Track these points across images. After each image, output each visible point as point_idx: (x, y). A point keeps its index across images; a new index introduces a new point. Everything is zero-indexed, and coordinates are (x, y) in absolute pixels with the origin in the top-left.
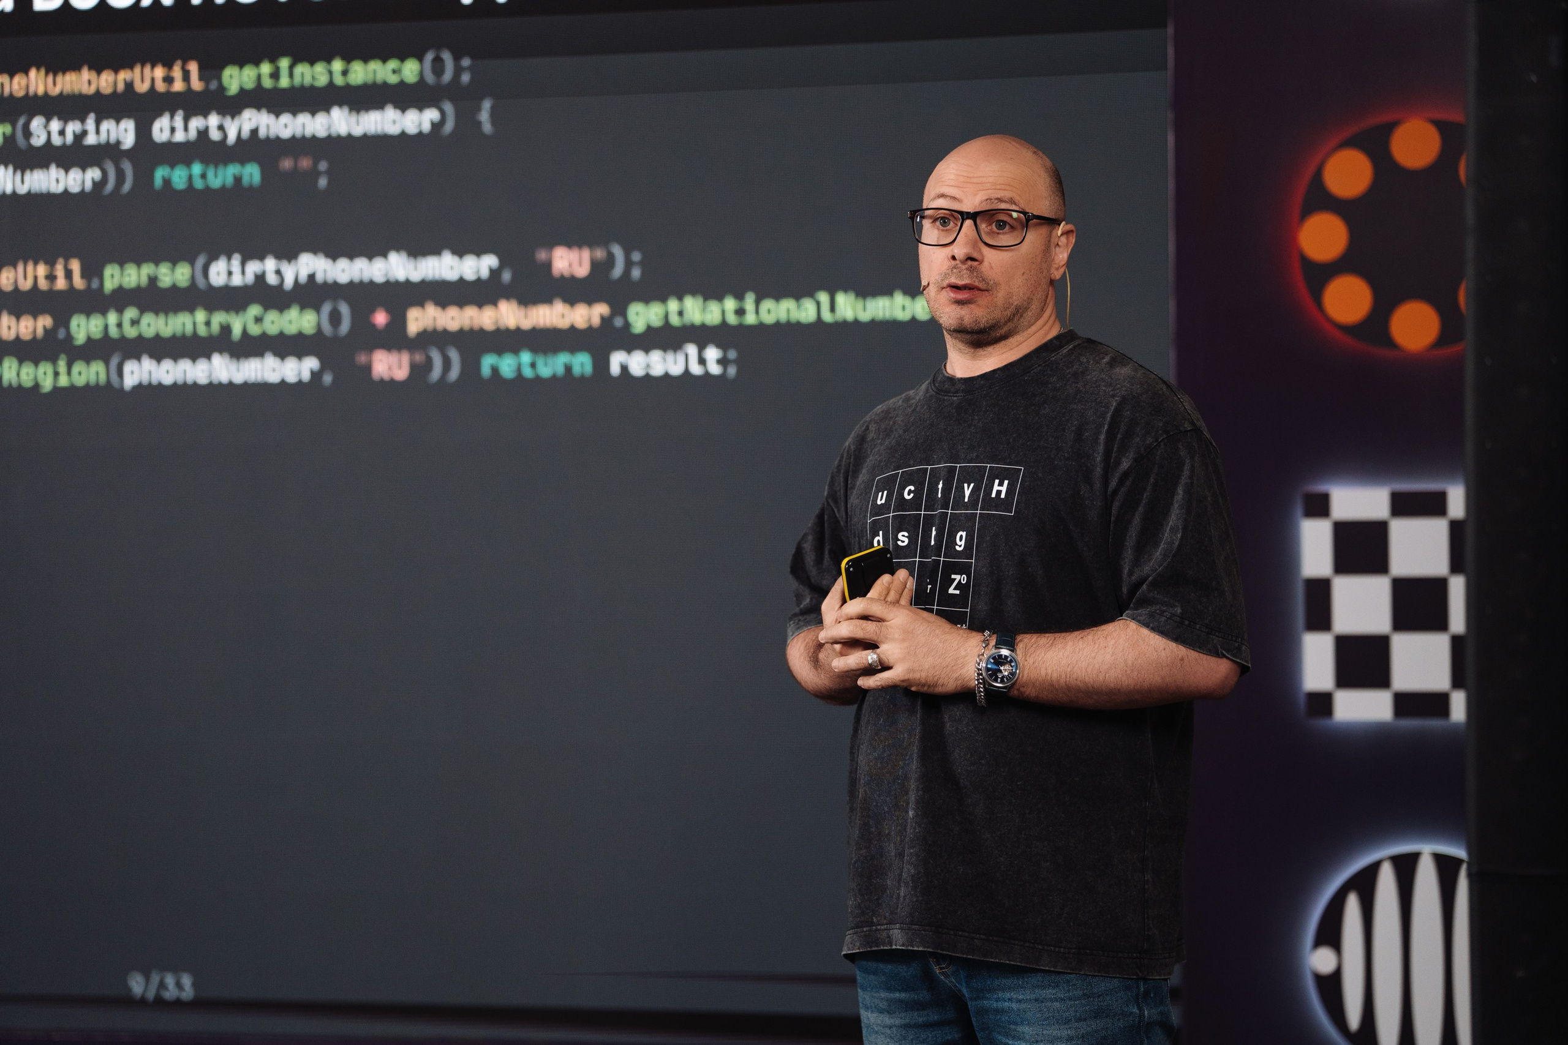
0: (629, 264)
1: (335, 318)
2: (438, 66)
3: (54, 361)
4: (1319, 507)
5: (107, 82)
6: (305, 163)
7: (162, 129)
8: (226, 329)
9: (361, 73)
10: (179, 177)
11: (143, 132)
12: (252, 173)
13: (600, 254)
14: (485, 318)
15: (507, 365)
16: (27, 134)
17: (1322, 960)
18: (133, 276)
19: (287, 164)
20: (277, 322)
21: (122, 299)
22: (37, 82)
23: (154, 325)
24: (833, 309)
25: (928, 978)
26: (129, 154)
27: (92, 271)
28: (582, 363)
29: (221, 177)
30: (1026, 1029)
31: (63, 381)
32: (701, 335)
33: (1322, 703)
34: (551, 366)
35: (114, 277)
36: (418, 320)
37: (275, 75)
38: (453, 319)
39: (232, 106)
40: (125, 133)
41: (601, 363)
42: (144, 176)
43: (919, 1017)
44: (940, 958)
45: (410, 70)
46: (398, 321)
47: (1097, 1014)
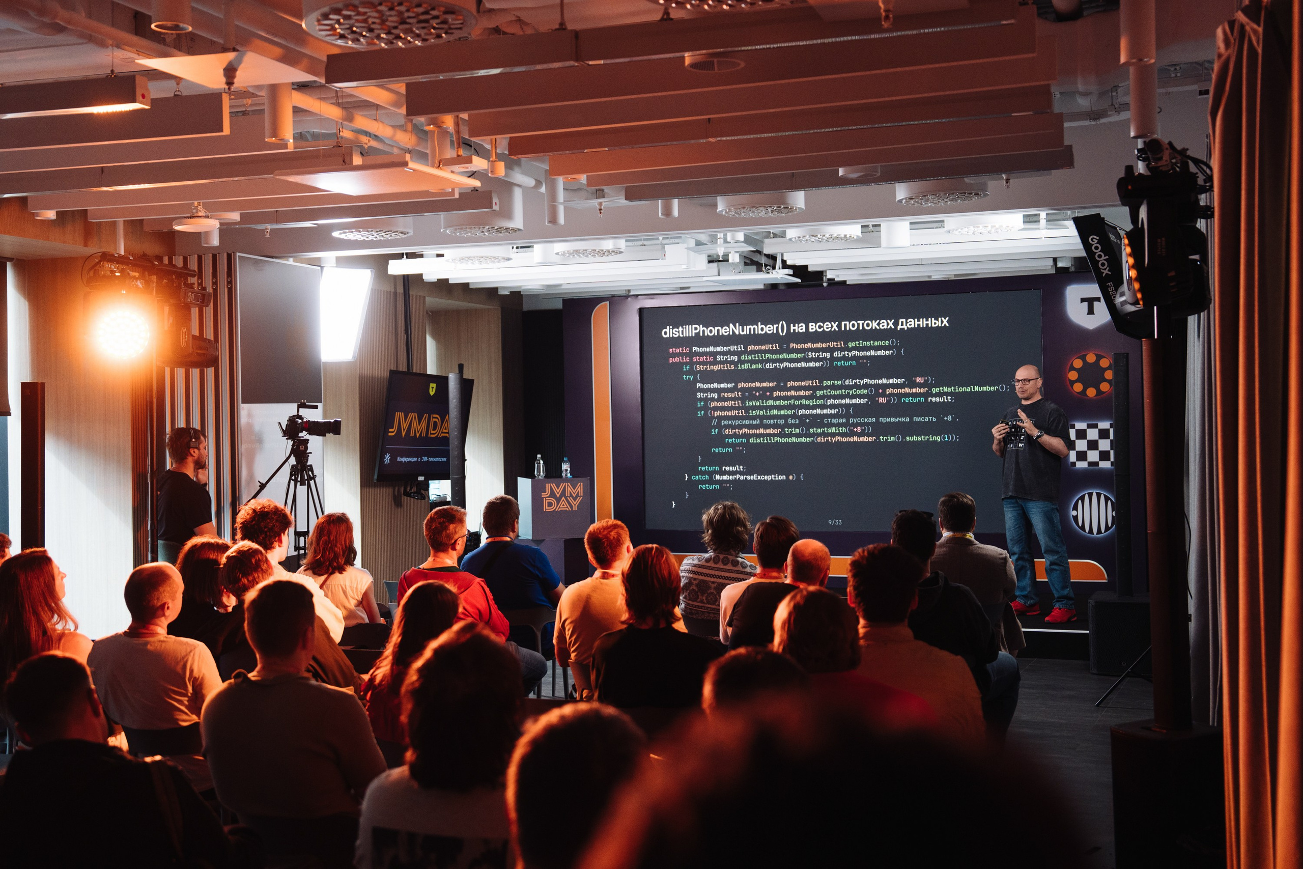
0: (932, 380)
1: (871, 391)
2: (893, 342)
3: (813, 400)
4: (1073, 427)
5: (824, 345)
6: (865, 361)
7: (835, 354)
8: (849, 393)
9: (876, 343)
10: (839, 364)
11: (832, 355)
12: (854, 363)
13: (926, 378)
14: (903, 391)
15: (907, 400)
16: (808, 355)
17: (1074, 513)
18: (829, 383)
19: (861, 361)
20: (859, 392)
21: (827, 387)
22: (810, 345)
23: (833, 392)
24: (974, 389)
25: (1017, 502)
26: (828, 359)
27: (821, 382)
28: (922, 399)
29: (848, 364)
30: (1034, 510)
31: (815, 403)
32: (947, 394)
33: (1074, 464)
34: (916, 400)
35: (825, 383)
36: (888, 391)
37: (859, 344)
38: (895, 391)
39: (850, 350)
40: (828, 355)
41: (926, 400)
42: (832, 364)
43: (1015, 509)
44: (1019, 498)
45: (887, 343)
46: (884, 391)
47: (1046, 507)
